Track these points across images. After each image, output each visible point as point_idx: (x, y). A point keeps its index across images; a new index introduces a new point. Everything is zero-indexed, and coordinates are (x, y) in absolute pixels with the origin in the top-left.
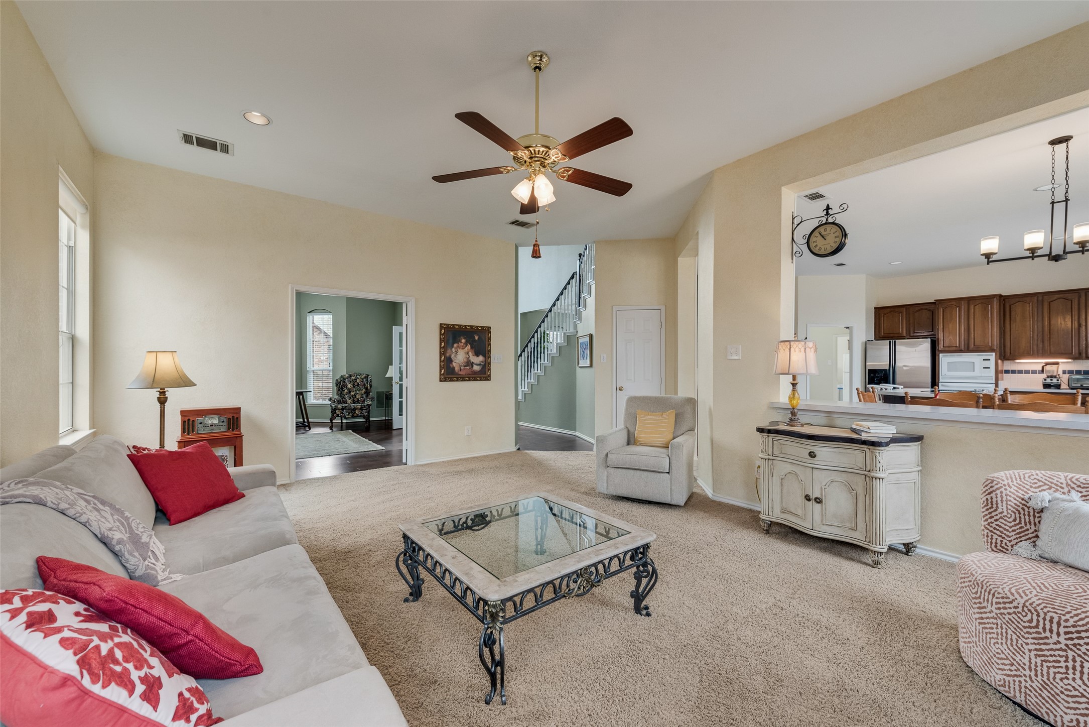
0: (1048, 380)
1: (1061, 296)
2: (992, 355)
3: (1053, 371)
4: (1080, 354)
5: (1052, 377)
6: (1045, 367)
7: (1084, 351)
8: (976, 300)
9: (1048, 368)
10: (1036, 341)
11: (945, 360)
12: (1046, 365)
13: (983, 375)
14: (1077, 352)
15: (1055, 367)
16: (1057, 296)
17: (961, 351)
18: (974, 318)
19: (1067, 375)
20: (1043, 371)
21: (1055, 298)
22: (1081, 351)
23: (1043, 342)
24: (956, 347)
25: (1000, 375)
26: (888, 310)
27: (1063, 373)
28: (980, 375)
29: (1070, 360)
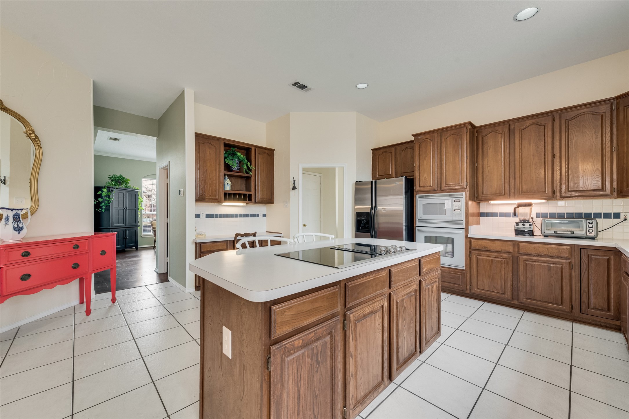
0: (521, 225)
1: (534, 121)
2: (462, 195)
3: (526, 214)
4: (554, 192)
5: (524, 221)
6: (517, 209)
7: (558, 188)
8: (447, 131)
9: (520, 210)
10: (508, 178)
11: (420, 202)
12: (518, 207)
13: (454, 219)
14: (550, 190)
15: (527, 209)
16: (529, 122)
17: (434, 191)
18: (446, 152)
19: (540, 219)
20: (515, 214)
21: (527, 125)
22: (555, 189)
23: (515, 179)
24: (430, 186)
25: (470, 219)
26: (382, 151)
27: (537, 217)
28: (451, 218)
29: (543, 201)
